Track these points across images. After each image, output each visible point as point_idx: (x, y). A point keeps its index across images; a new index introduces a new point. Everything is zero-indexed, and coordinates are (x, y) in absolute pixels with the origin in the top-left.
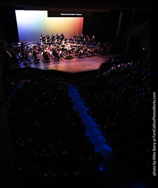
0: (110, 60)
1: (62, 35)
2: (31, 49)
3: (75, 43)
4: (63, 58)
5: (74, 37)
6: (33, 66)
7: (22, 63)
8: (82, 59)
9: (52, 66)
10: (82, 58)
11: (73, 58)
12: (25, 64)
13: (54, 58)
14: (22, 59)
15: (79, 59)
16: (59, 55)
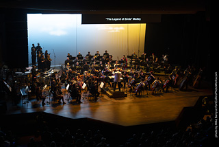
0: (200, 101)
1: (106, 53)
2: (48, 78)
3: (129, 68)
4: (105, 97)
5: (128, 57)
6: (48, 110)
7: (30, 103)
8: (142, 99)
9: (84, 111)
10: (144, 96)
11: (126, 96)
12: (34, 106)
13: (89, 96)
14: (29, 97)
15: (137, 98)
16: (99, 90)
